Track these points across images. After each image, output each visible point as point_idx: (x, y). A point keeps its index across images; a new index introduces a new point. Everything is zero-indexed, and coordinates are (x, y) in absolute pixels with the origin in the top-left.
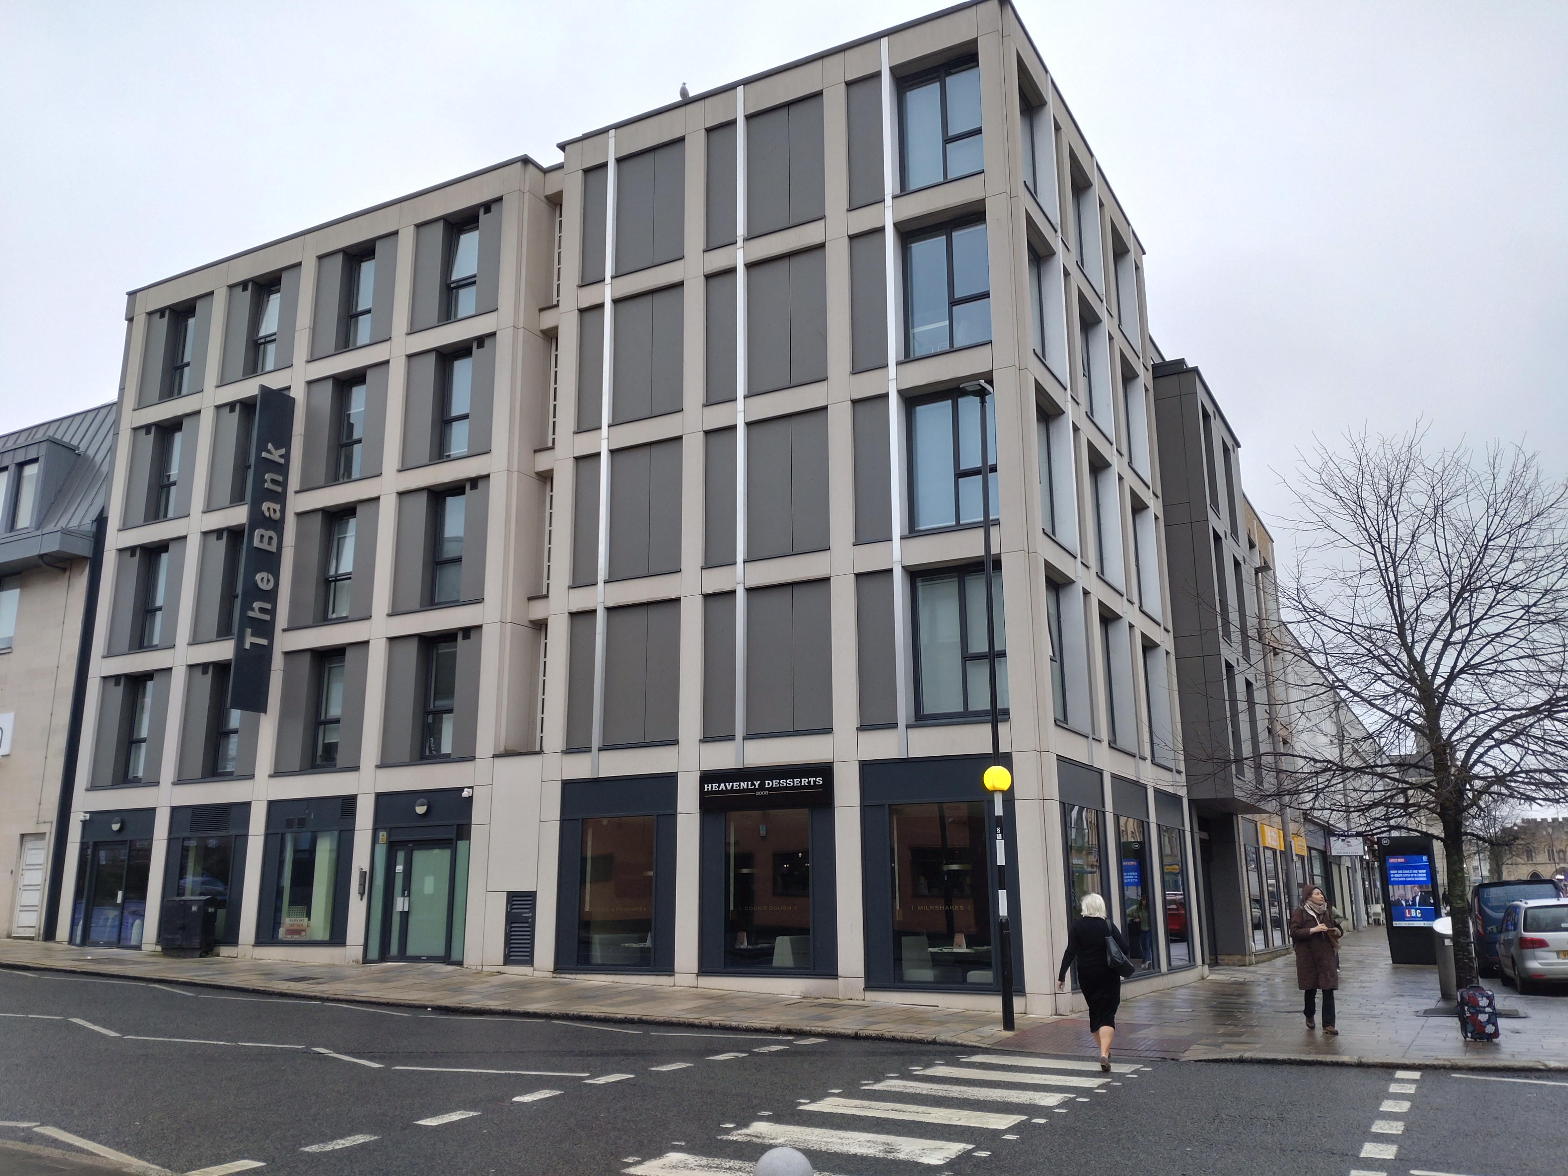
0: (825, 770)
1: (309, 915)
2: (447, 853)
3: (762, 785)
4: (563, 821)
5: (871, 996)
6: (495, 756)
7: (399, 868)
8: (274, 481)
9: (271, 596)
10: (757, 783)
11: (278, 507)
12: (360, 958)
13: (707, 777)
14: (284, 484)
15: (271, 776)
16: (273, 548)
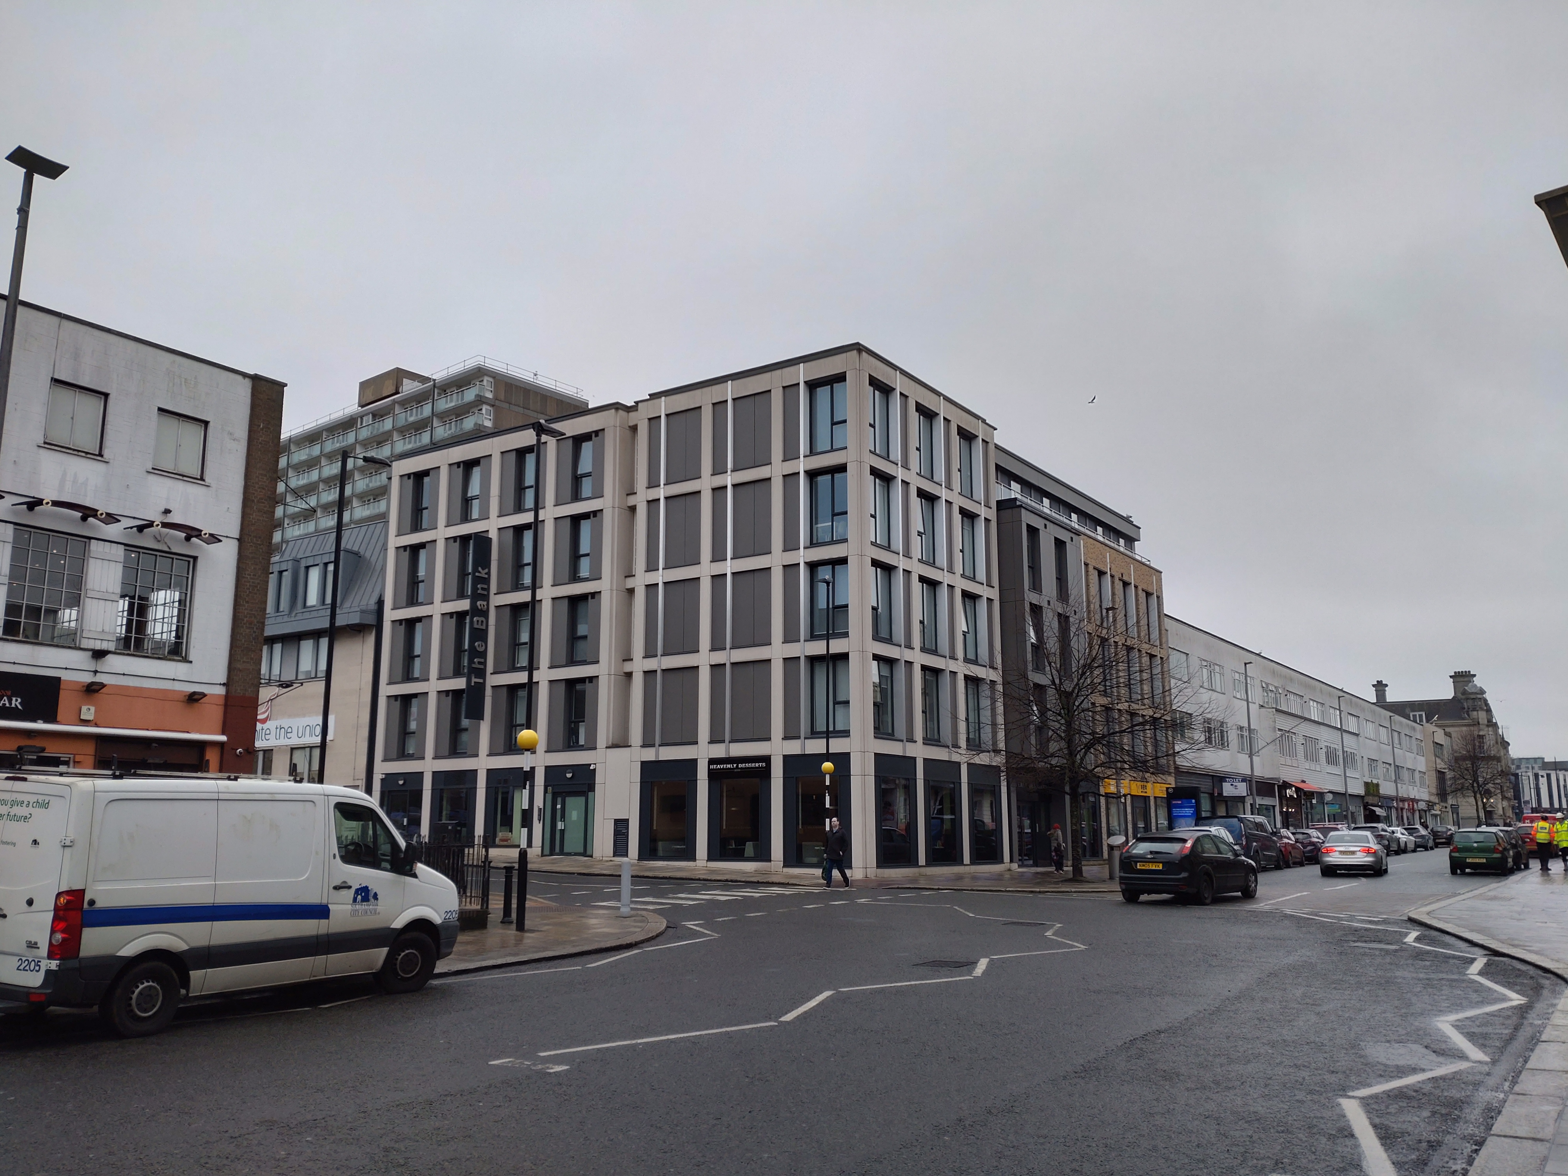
0: (767, 759)
1: (511, 831)
2: (583, 799)
3: (737, 766)
4: (641, 782)
5: (786, 870)
6: (606, 747)
7: (559, 806)
8: (483, 589)
9: (484, 654)
10: (735, 765)
11: (485, 603)
12: (540, 854)
13: (712, 761)
14: (488, 590)
15: (487, 755)
16: (484, 627)
